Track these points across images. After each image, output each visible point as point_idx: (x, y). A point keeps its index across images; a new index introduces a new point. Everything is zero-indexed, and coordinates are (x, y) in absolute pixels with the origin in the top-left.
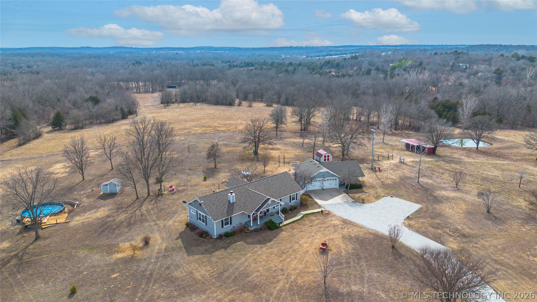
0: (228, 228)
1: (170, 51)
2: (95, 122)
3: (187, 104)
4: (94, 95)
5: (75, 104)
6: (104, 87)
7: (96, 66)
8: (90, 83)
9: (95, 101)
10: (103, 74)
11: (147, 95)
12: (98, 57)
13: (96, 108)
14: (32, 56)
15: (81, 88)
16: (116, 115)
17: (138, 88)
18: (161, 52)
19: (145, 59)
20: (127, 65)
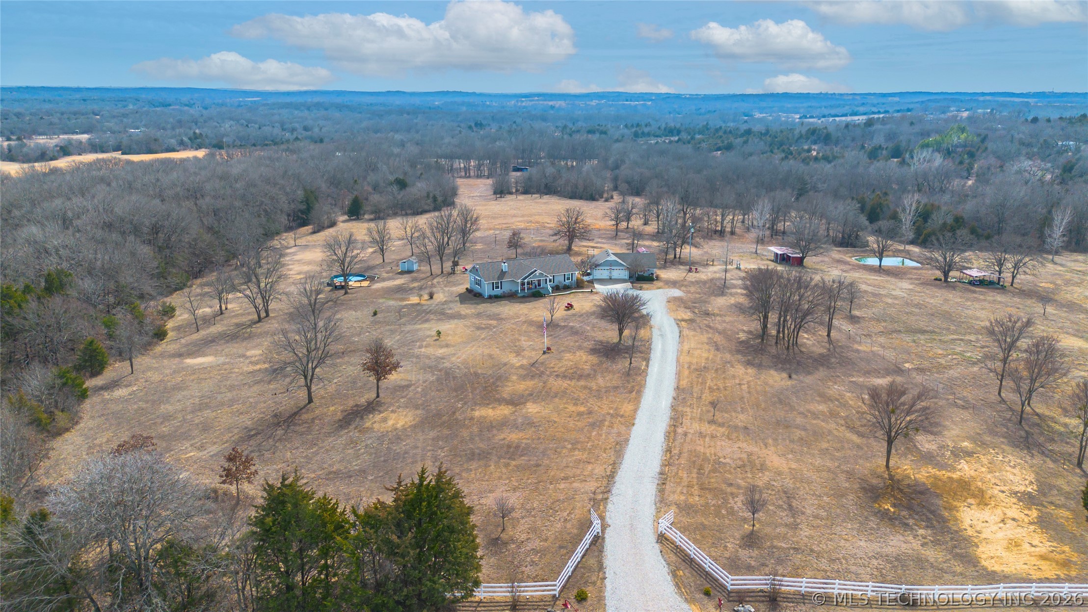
0: (498, 291)
1: (541, 102)
2: (399, 212)
3: (530, 195)
4: (401, 177)
5: (376, 188)
6: (416, 167)
7: (409, 130)
8: (398, 159)
9: (402, 184)
10: (417, 144)
11: (479, 181)
12: (415, 111)
13: (402, 193)
14: (308, 109)
15: (384, 166)
16: (426, 204)
17: (467, 169)
18: (524, 104)
19: (493, 117)
20: (459, 129)
